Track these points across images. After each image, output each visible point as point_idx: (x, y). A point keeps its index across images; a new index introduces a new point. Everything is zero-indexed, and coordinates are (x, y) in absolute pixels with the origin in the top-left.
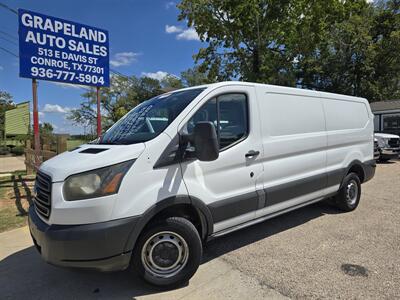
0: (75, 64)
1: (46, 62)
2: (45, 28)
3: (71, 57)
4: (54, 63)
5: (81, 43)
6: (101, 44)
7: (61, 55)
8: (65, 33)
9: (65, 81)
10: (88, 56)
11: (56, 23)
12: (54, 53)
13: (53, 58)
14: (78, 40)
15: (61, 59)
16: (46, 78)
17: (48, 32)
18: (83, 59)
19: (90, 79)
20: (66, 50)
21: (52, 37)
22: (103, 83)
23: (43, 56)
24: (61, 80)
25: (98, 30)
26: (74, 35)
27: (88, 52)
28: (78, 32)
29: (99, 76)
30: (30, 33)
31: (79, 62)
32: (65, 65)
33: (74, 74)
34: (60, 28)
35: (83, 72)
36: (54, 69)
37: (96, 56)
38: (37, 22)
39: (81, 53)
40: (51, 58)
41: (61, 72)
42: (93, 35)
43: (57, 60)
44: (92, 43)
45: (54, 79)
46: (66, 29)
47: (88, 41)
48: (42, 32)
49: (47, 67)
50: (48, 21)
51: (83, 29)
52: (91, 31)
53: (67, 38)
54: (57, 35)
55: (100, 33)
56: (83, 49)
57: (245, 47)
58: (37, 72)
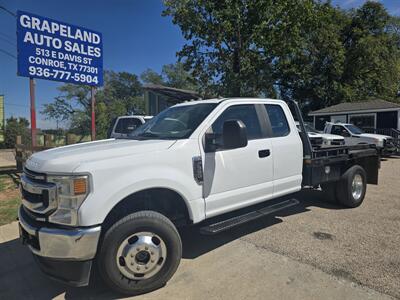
0: (70, 64)
1: (43, 61)
2: (43, 30)
3: (67, 57)
4: (51, 63)
5: (76, 44)
6: (95, 46)
7: (57, 55)
8: (62, 34)
9: (61, 80)
10: (83, 56)
11: (53, 24)
12: (50, 53)
13: (50, 58)
14: (73, 41)
15: (57, 59)
16: (43, 77)
17: (45, 33)
18: (78, 59)
19: (85, 78)
20: (63, 50)
21: (49, 38)
22: (97, 82)
23: (41, 56)
24: (58, 79)
25: (93, 32)
26: (69, 36)
27: (83, 53)
28: (73, 33)
29: (93, 75)
30: (28, 34)
31: (74, 62)
32: (61, 65)
33: (69, 74)
34: (57, 29)
35: (78, 72)
36: (51, 69)
37: (90, 57)
38: (35, 23)
39: (76, 53)
40: (48, 58)
41: (57, 72)
42: (88, 37)
43: (54, 59)
44: (87, 44)
45: (51, 78)
46: (62, 31)
47: (83, 42)
48: (40, 33)
49: (44, 67)
50: (45, 22)
51: (78, 31)
52: (85, 33)
53: (64, 39)
54: (54, 36)
55: (94, 35)
56: (78, 49)
57: (226, 48)
58: (34, 70)
